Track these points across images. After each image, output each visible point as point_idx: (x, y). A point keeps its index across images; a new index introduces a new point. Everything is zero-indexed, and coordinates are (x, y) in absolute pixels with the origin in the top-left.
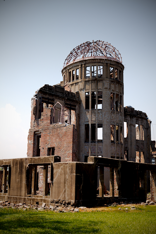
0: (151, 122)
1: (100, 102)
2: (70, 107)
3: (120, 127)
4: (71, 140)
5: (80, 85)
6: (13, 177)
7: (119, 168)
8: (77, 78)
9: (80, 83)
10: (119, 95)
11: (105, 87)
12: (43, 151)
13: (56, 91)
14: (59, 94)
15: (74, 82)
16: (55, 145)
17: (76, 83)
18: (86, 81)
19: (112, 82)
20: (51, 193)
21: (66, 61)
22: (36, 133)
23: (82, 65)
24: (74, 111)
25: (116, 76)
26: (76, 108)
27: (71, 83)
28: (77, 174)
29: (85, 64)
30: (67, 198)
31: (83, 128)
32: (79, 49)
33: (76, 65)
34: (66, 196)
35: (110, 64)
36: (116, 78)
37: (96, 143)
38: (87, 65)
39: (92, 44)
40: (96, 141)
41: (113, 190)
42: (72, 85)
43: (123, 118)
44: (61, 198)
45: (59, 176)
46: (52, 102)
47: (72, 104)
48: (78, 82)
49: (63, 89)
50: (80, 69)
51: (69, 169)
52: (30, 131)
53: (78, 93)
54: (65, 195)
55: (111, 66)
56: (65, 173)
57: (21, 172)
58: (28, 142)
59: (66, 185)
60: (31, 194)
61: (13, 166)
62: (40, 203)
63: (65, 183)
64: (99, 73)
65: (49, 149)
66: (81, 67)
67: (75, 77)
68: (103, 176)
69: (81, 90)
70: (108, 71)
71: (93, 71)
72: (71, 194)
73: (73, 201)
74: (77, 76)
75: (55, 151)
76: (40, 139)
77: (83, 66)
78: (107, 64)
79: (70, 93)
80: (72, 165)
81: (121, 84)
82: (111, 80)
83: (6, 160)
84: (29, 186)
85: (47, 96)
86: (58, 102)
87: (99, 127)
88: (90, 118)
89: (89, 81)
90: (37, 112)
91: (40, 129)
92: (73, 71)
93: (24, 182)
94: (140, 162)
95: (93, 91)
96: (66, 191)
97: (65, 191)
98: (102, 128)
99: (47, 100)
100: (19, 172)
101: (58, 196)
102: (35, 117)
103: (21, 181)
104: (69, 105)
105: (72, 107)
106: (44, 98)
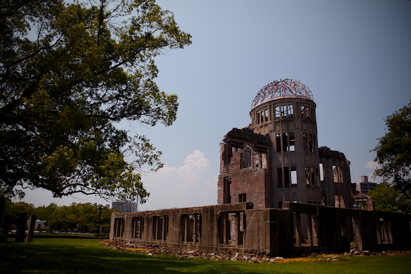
0: (349, 163)
1: (292, 144)
2: (260, 151)
3: (315, 170)
4: (264, 185)
6: (204, 226)
7: (317, 214)
8: (266, 119)
9: (269, 125)
10: (313, 135)
11: (296, 127)
12: (234, 198)
13: (245, 134)
14: (248, 137)
15: (263, 124)
16: (246, 191)
17: (265, 125)
18: (275, 122)
19: (304, 121)
20: (245, 242)
21: (254, 103)
22: (226, 179)
23: (270, 106)
24: (265, 155)
25: (308, 115)
26: (267, 151)
27: (260, 125)
28: (272, 222)
29: (274, 105)
30: (261, 247)
31: (275, 172)
32: (266, 89)
33: (264, 106)
34: (261, 245)
35: (300, 103)
36: (308, 117)
37: (290, 187)
38: (276, 105)
39: (280, 83)
40: (290, 185)
41: (312, 238)
42: (262, 127)
43: (319, 159)
44: (255, 247)
45: (252, 224)
46: (241, 146)
47: (262, 146)
49: (252, 131)
50: (269, 109)
51: (263, 216)
52: (220, 177)
53: (268, 135)
54: (259, 244)
55: (302, 104)
56: (258, 222)
57: (212, 221)
58: (219, 189)
59: (260, 233)
60: (222, 243)
61: (204, 214)
62: (233, 253)
63: (259, 231)
64: (289, 113)
65: (240, 195)
66: (270, 108)
67: (264, 119)
68: (300, 223)
69: (271, 132)
70: (299, 110)
71: (282, 111)
72: (266, 243)
73: (268, 251)
74: (266, 117)
75: (247, 197)
76: (231, 185)
77: (272, 106)
78: (297, 102)
79: (259, 135)
80: (265, 212)
81: (313, 123)
82: (302, 119)
83: (196, 208)
84: (220, 235)
85: (236, 140)
86: (248, 146)
87: (293, 170)
88: (282, 161)
89: (279, 122)
90: (226, 157)
91: (230, 175)
92: (261, 112)
93: (216, 231)
94: (340, 207)
95: (284, 132)
96: (261, 240)
97: (259, 240)
98: (296, 171)
99: (236, 145)
100: (210, 221)
101: (252, 246)
102: (225, 162)
103: (212, 229)
104: (259, 148)
105: (263, 150)
106: (232, 142)
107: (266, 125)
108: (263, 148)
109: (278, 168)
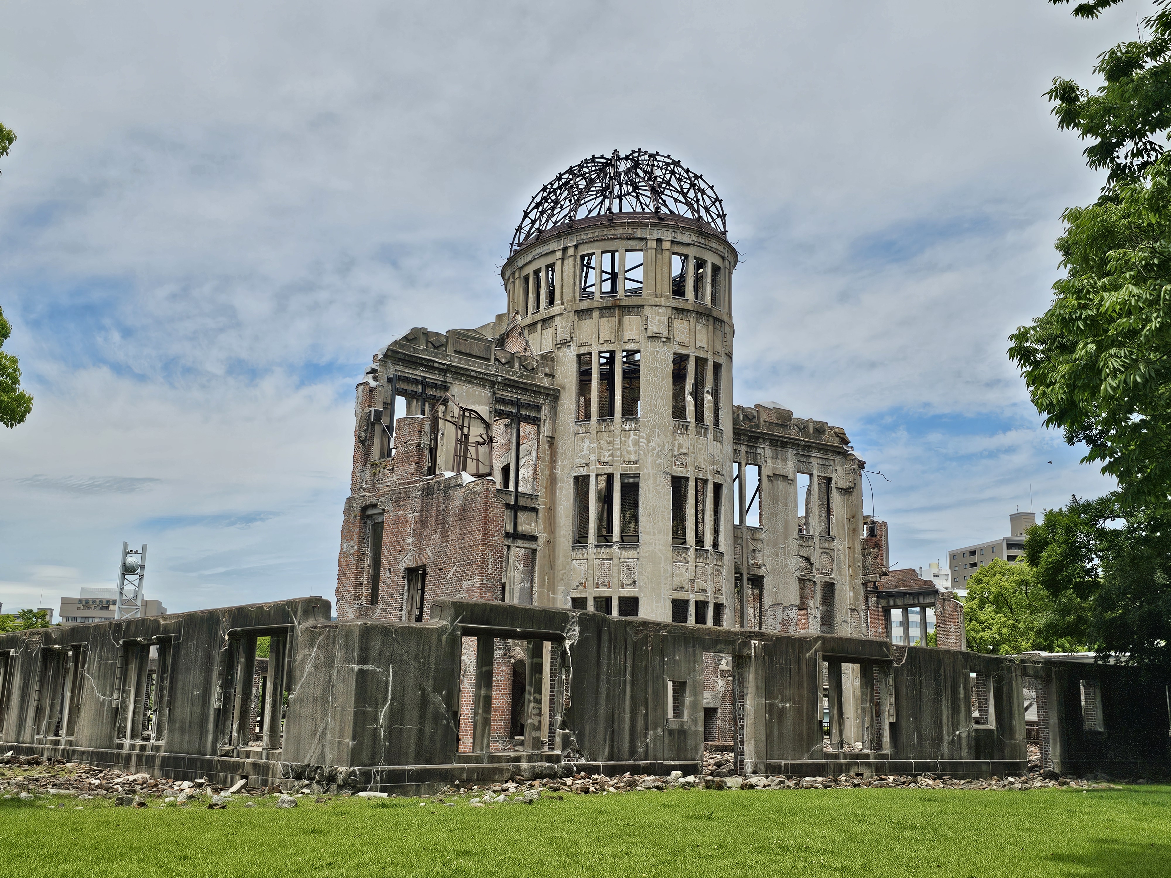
0: (862, 465)
2: (516, 415)
3: (711, 486)
5: (559, 326)
7: (568, 644)
9: (557, 321)
10: (711, 363)
11: (650, 334)
12: (388, 581)
13: (459, 352)
14: (471, 363)
15: (538, 317)
16: (426, 557)
17: (544, 321)
18: (577, 312)
19: (679, 311)
20: (288, 739)
22: (370, 512)
23: (565, 249)
24: (533, 428)
26: (542, 416)
27: (530, 318)
29: (576, 247)
30: (329, 757)
31: (566, 493)
33: (544, 249)
34: (327, 750)
35: (672, 242)
37: (615, 548)
42: (532, 326)
44: (312, 758)
45: (310, 674)
47: (524, 398)
48: (552, 317)
49: (485, 342)
51: (341, 648)
52: (349, 507)
53: (548, 357)
55: (677, 249)
56: (328, 666)
58: (342, 549)
61: (187, 639)
66: (563, 259)
67: (543, 297)
70: (665, 270)
72: (341, 743)
73: (343, 770)
75: (428, 579)
76: (384, 534)
77: (571, 251)
78: (659, 241)
79: (516, 359)
80: (349, 634)
81: (716, 319)
85: (419, 373)
89: (589, 310)
91: (382, 499)
92: (536, 272)
95: (606, 347)
96: (328, 731)
99: (419, 389)
100: (203, 664)
101: (306, 752)
103: (205, 695)
104: (511, 403)
105: (524, 412)
106: (406, 380)
107: (546, 321)
108: (528, 406)
109: (576, 478)
